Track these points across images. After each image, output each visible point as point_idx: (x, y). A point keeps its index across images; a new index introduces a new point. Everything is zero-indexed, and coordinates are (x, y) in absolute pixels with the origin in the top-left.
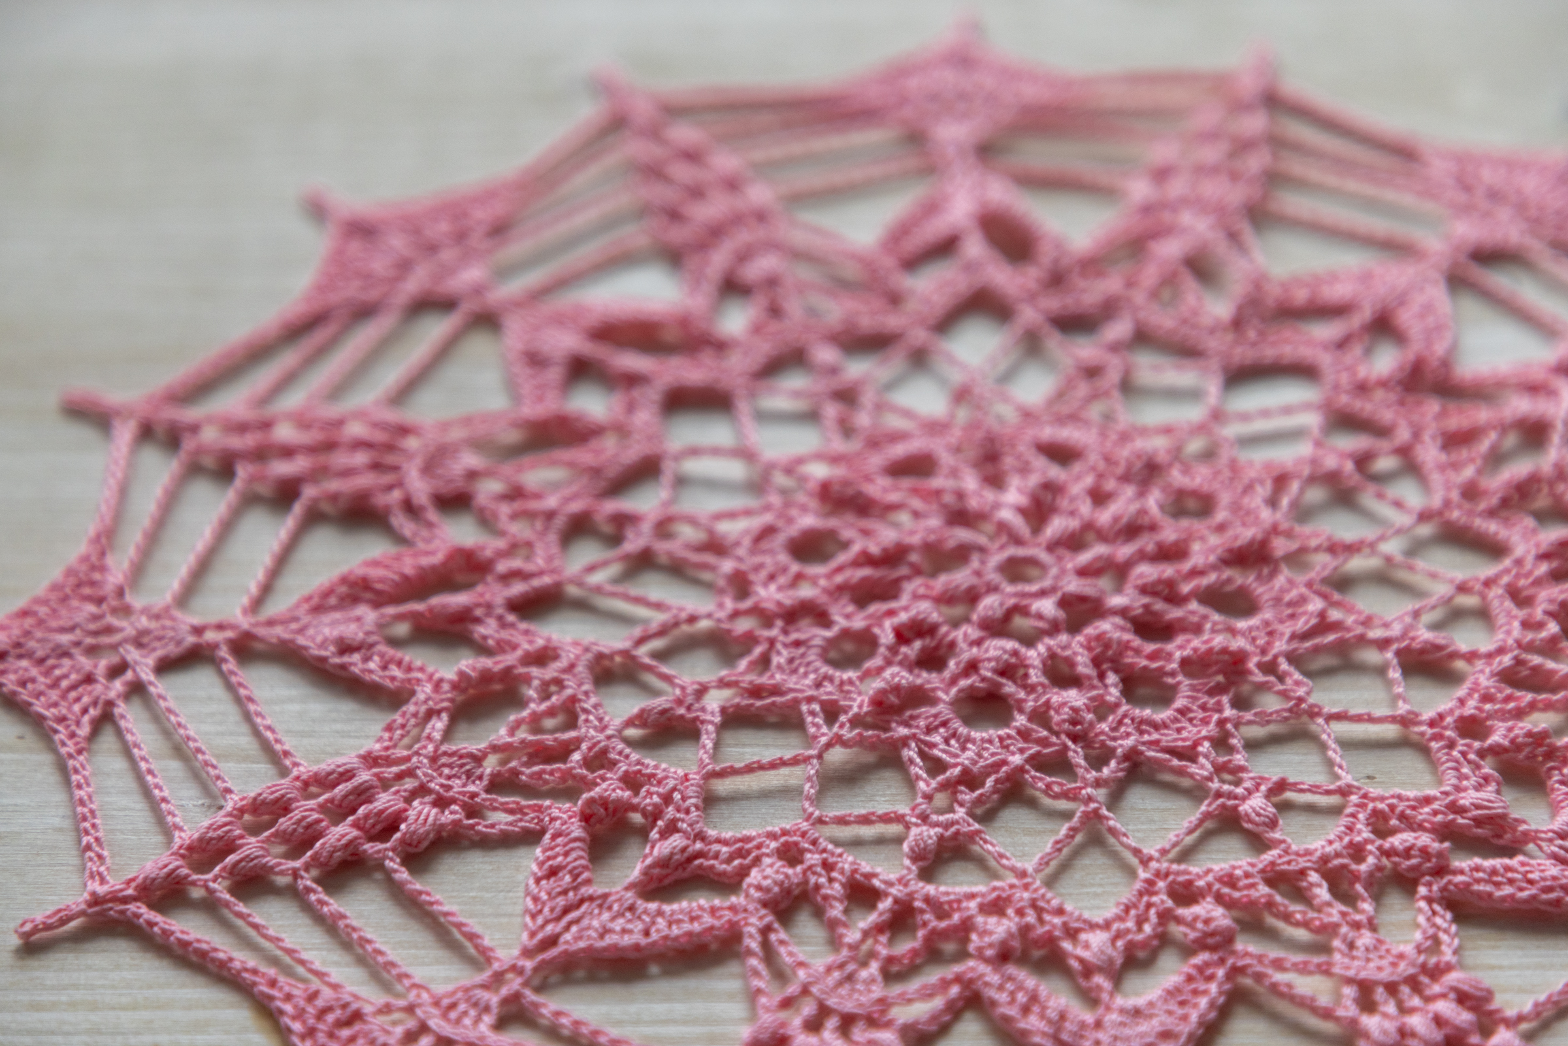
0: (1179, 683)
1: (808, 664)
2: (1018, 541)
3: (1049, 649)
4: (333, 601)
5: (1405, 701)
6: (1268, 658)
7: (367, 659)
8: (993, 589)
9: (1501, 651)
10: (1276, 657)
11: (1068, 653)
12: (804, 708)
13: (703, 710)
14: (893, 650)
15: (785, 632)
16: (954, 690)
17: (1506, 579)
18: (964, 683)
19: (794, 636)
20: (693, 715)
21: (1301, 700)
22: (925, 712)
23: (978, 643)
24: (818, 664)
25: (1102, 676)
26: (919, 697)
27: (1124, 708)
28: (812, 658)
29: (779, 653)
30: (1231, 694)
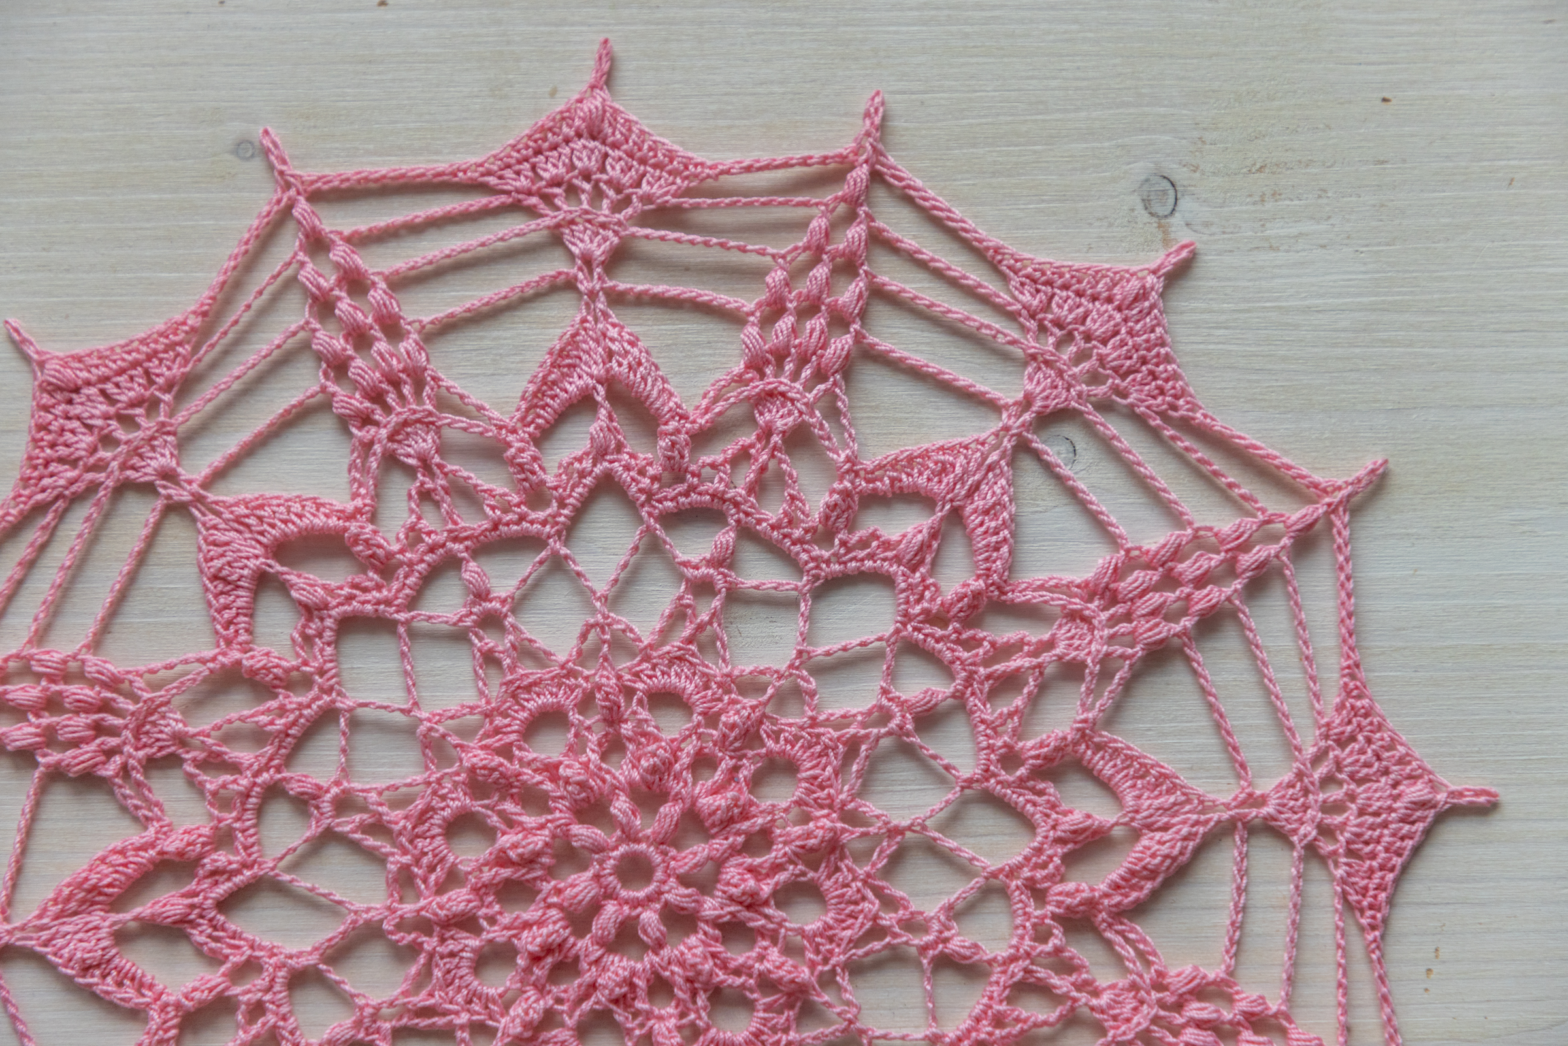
0: (756, 1000)
1: (461, 977)
2: (630, 836)
3: (652, 966)
4: (73, 905)
5: (934, 1019)
6: (827, 968)
7: (104, 976)
8: (610, 895)
9: (1013, 959)
10: (834, 966)
11: (667, 973)
12: (459, 1034)
13: (378, 1031)
14: (528, 970)
15: (443, 940)
16: (578, 1013)
17: (1026, 873)
18: (586, 1006)
19: (451, 946)
20: (371, 1038)
21: (850, 1022)
22: (555, 1036)
23: (597, 962)
24: (469, 978)
25: (694, 994)
26: (549, 1019)
27: (713, 1031)
28: (464, 971)
29: (437, 965)
30: (797, 1009)
